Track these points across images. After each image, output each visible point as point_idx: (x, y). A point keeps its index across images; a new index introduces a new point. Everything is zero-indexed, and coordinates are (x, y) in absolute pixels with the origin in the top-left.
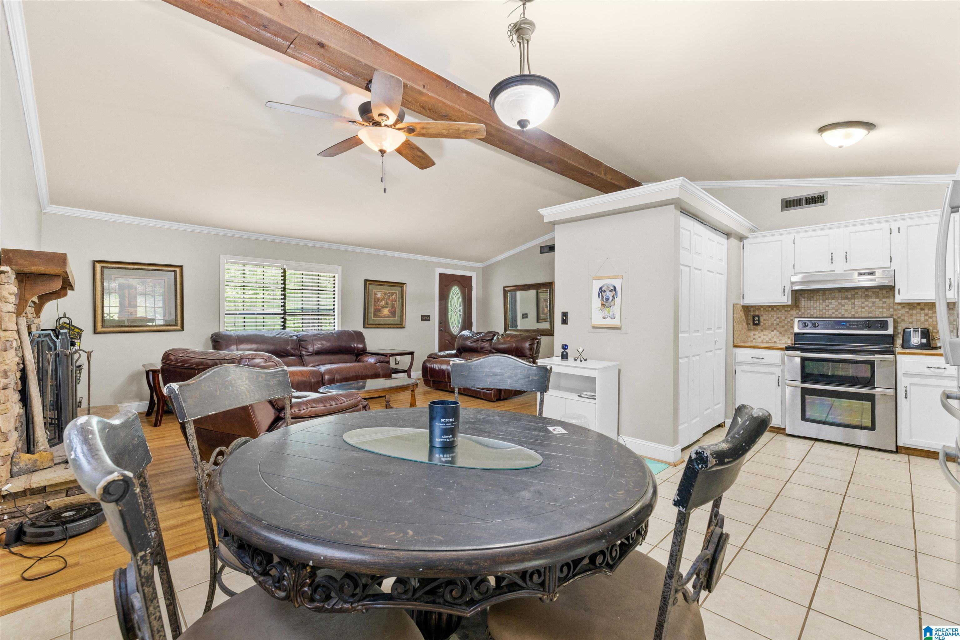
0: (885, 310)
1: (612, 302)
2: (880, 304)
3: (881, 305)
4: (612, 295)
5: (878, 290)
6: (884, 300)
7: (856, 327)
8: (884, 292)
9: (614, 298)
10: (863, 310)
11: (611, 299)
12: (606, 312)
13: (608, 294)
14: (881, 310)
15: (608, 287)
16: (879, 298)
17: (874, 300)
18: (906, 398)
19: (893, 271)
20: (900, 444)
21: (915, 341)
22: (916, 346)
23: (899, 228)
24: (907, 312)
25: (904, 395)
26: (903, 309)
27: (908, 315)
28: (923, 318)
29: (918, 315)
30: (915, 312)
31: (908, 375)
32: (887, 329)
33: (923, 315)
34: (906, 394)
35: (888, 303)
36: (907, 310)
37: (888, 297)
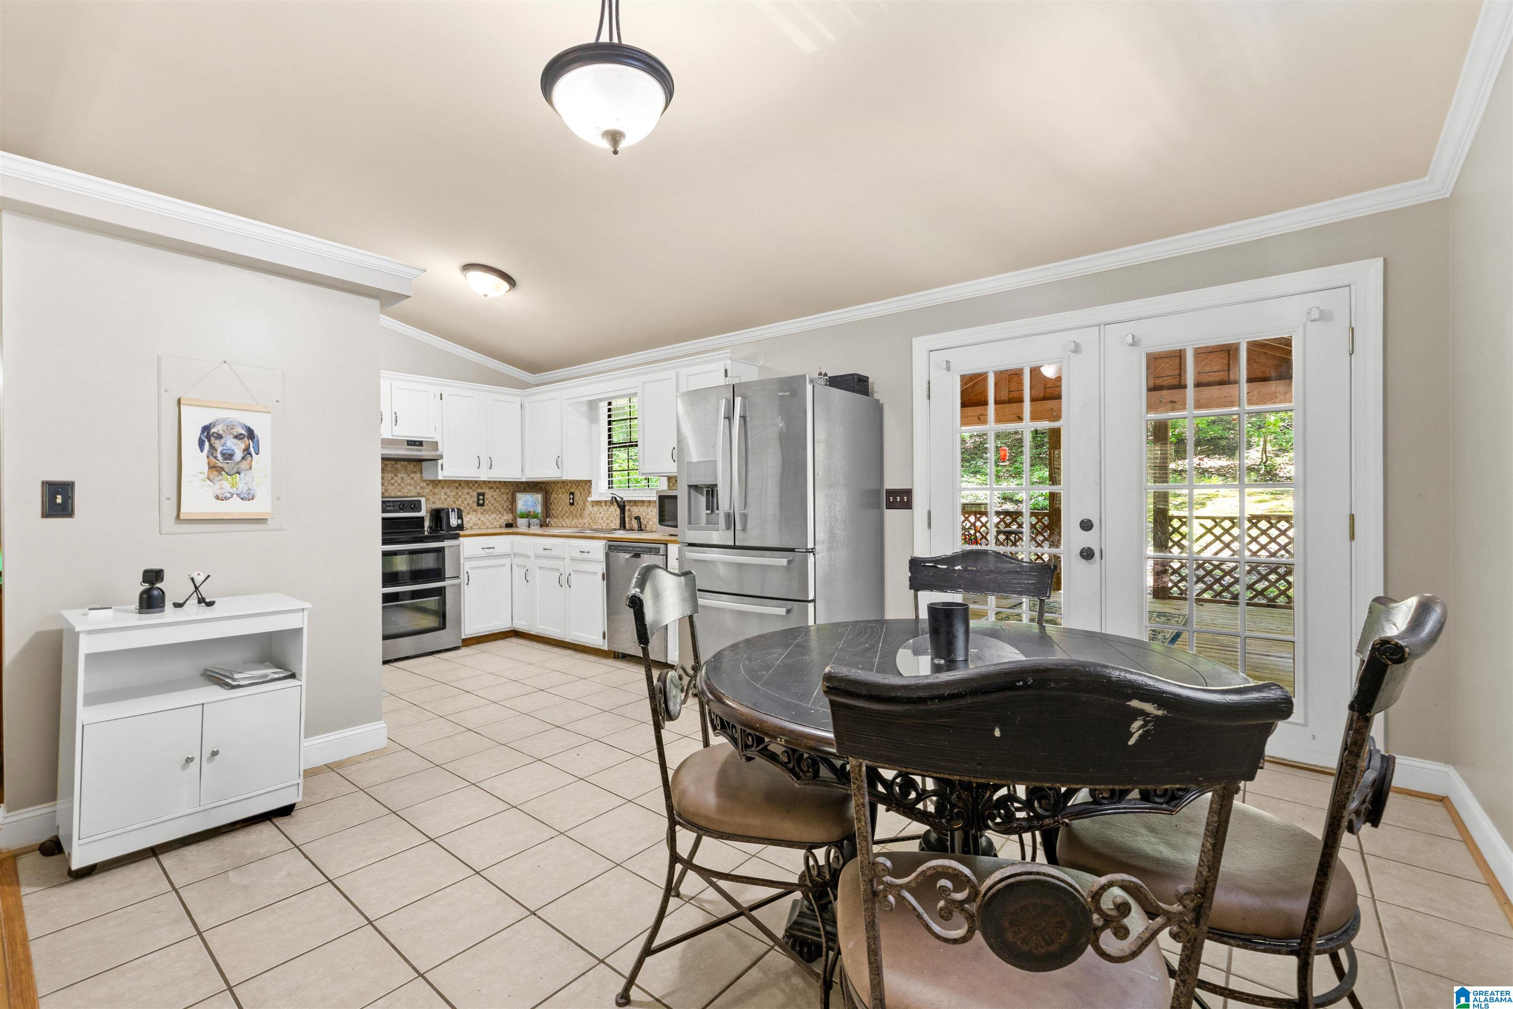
0: (412, 487)
1: (244, 462)
2: (408, 480)
3: (409, 482)
4: (243, 446)
5: (406, 463)
6: (412, 475)
7: (392, 508)
8: (412, 466)
9: (250, 454)
10: (393, 487)
11: (238, 456)
12: (225, 484)
13: (229, 444)
14: (409, 488)
15: (230, 427)
16: (407, 473)
17: (402, 476)
18: (467, 584)
19: (437, 442)
20: (463, 637)
21: (453, 522)
22: (453, 528)
23: (441, 395)
24: (431, 491)
25: (466, 582)
26: (427, 487)
27: (431, 493)
28: (443, 496)
29: (439, 493)
30: (437, 490)
31: (468, 559)
32: (419, 510)
33: (443, 494)
34: (468, 580)
35: (415, 479)
36: (431, 488)
37: (415, 472)
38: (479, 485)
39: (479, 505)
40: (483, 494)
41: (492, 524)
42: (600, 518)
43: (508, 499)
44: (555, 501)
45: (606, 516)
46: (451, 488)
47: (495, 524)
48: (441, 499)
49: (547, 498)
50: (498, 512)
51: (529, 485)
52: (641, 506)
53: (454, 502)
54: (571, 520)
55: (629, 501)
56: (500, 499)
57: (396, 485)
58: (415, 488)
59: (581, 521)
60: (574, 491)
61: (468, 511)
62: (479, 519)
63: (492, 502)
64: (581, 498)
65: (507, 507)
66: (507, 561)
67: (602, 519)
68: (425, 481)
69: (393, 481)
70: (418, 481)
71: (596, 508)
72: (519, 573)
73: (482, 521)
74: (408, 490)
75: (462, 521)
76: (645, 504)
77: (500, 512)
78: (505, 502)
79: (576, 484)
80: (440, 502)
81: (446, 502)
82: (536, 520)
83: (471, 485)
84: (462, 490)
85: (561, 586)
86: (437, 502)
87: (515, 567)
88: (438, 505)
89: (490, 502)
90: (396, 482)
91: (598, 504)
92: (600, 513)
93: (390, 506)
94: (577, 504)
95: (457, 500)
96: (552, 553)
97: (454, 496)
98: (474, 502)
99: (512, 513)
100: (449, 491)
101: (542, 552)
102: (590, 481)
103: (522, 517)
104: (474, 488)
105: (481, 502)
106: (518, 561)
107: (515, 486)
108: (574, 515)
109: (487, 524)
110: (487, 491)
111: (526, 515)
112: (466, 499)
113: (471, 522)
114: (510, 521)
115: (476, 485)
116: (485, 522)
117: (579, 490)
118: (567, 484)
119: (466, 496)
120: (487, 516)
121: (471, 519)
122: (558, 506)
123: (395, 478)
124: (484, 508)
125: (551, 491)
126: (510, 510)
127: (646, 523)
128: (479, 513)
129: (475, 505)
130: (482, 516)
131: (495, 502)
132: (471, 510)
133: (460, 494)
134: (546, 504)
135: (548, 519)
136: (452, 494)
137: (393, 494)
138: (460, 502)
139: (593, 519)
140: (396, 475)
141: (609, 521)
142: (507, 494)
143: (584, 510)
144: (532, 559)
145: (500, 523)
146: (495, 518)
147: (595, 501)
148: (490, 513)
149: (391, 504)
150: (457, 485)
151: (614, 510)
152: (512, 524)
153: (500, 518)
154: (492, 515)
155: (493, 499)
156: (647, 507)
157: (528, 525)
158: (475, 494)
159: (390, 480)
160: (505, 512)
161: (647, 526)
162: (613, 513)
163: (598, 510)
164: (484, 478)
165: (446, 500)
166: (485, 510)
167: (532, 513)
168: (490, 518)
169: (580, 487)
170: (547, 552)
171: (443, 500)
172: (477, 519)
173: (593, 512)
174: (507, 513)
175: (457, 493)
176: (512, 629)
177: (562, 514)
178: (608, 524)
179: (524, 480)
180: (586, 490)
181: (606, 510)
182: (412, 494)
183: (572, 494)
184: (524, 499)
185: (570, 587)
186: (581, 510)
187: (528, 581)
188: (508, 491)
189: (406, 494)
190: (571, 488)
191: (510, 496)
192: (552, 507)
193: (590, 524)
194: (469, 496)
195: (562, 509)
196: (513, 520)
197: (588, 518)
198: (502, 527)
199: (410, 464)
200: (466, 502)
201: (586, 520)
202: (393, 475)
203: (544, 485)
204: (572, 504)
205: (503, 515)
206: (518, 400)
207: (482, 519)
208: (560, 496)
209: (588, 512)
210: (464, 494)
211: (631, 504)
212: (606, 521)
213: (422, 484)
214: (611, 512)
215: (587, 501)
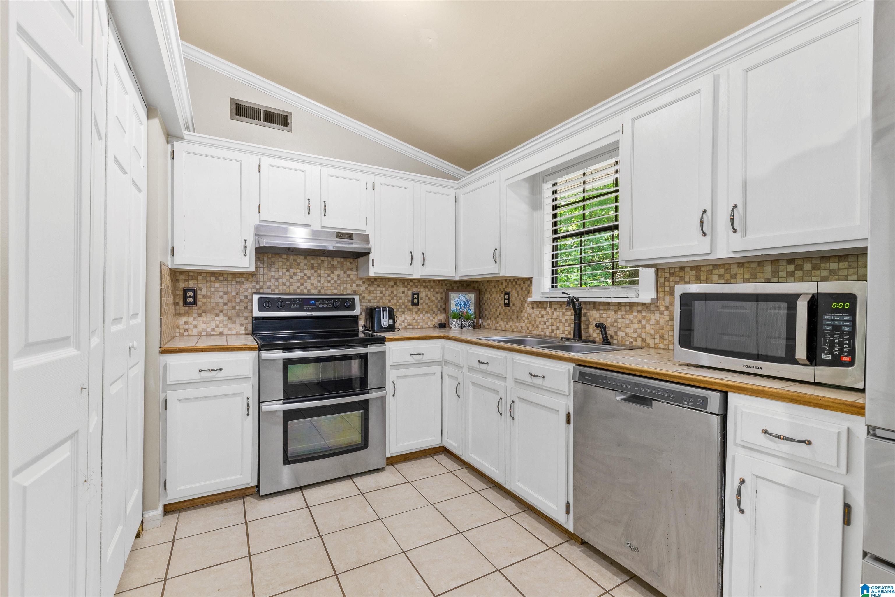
0: (348, 285)
5: (342, 260)
7: (325, 306)
8: (348, 263)
18: (394, 395)
19: (368, 236)
20: (388, 455)
21: (385, 323)
22: (385, 328)
23: (373, 184)
24: (367, 289)
25: (392, 393)
26: (364, 285)
27: (367, 292)
28: (379, 295)
29: (375, 292)
30: (372, 289)
31: (395, 366)
32: (354, 309)
33: (379, 292)
34: (394, 391)
35: (351, 276)
36: (367, 286)
37: (351, 270)
38: (414, 284)
39: (413, 304)
40: (418, 293)
41: (427, 324)
42: (542, 323)
43: (441, 298)
44: (488, 301)
45: (550, 320)
46: (387, 286)
47: (429, 324)
48: (376, 297)
49: (479, 298)
50: (432, 312)
51: (463, 285)
52: (604, 310)
53: (390, 301)
54: (505, 323)
55: (585, 303)
56: (434, 298)
57: (332, 282)
58: (351, 286)
59: (517, 324)
60: (510, 290)
61: (403, 310)
62: (414, 319)
63: (427, 301)
64: (518, 299)
65: (441, 306)
66: (437, 369)
67: (545, 323)
68: (361, 278)
69: (329, 278)
70: (354, 279)
71: (536, 311)
72: (450, 385)
73: (417, 321)
74: (344, 287)
75: (394, 322)
76: (612, 308)
77: (434, 312)
78: (439, 301)
79: (512, 283)
80: (376, 301)
81: (381, 301)
82: (468, 321)
83: (406, 284)
84: (398, 289)
85: (501, 414)
86: (372, 301)
87: (445, 377)
88: (373, 304)
89: (424, 301)
90: (332, 279)
91: (540, 305)
92: (542, 317)
93: (323, 304)
94: (514, 305)
95: (393, 298)
96: (489, 368)
97: (389, 295)
98: (409, 301)
99: (445, 312)
100: (384, 289)
101: (476, 365)
102: (530, 279)
103: (455, 318)
104: (409, 287)
105: (416, 301)
106: (449, 370)
107: (448, 285)
108: (509, 317)
109: (422, 324)
110: (422, 290)
111: (459, 316)
112: (401, 298)
113: (406, 321)
114: (444, 321)
115: (411, 284)
116: (419, 321)
117: (516, 290)
118: (502, 283)
119: (401, 295)
120: (421, 315)
121: (406, 318)
122: (491, 307)
123: (332, 275)
124: (419, 307)
125: (485, 290)
126: (444, 309)
127: (612, 334)
128: (414, 313)
129: (410, 304)
130: (417, 315)
131: (429, 301)
132: (406, 309)
133: (395, 292)
134: (479, 304)
135: (480, 320)
136: (387, 292)
137: (329, 292)
138: (395, 301)
139: (533, 322)
140: (332, 272)
141: (555, 327)
142: (441, 293)
143: (522, 311)
144: (465, 370)
145: (434, 323)
146: (429, 318)
147: (535, 302)
148: (424, 312)
149: (325, 302)
150: (393, 283)
151: (561, 313)
152: (445, 324)
153: (434, 318)
154: (426, 315)
155: (427, 298)
156: (615, 312)
157: (460, 326)
158: (410, 293)
159: (326, 277)
160: (439, 312)
161: (615, 337)
162: (561, 317)
163: (540, 313)
164: (416, 275)
165: (381, 298)
166: (419, 310)
167: (465, 313)
168: (424, 318)
169: (516, 286)
170: (483, 367)
171: (378, 298)
172: (412, 318)
173: (533, 315)
174: (441, 312)
175: (392, 292)
176: (442, 445)
177: (495, 316)
178: (553, 331)
179: (457, 278)
180: (524, 289)
181: (550, 313)
182: (348, 292)
183: (508, 293)
184: (457, 298)
185: (513, 418)
186: (518, 312)
187: (459, 397)
188: (441, 290)
189: (342, 292)
190: (506, 287)
191: (443, 295)
192: (485, 307)
193: (528, 329)
194: (403, 295)
195: (496, 310)
196: (446, 320)
197: (526, 321)
198: (435, 327)
199: (346, 261)
200: (401, 301)
201: (524, 324)
202: (329, 272)
203: (477, 285)
204: (507, 305)
205: (436, 315)
206: (452, 193)
207: (416, 318)
208: (494, 296)
209: (526, 315)
210: (399, 293)
211: (588, 307)
212: (550, 327)
213: (357, 282)
214: (558, 316)
215: (526, 302)
